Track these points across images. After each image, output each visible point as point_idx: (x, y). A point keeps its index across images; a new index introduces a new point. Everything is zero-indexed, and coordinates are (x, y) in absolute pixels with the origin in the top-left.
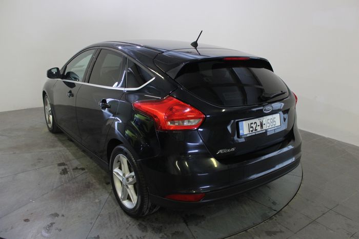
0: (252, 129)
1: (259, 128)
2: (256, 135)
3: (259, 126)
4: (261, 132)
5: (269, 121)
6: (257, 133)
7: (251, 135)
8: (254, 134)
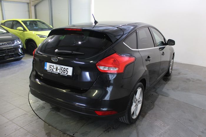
0: (50, 69)
1: (55, 70)
2: (51, 73)
3: (55, 69)
4: (55, 73)
5: (62, 69)
6: (53, 72)
7: (49, 71)
8: (51, 72)
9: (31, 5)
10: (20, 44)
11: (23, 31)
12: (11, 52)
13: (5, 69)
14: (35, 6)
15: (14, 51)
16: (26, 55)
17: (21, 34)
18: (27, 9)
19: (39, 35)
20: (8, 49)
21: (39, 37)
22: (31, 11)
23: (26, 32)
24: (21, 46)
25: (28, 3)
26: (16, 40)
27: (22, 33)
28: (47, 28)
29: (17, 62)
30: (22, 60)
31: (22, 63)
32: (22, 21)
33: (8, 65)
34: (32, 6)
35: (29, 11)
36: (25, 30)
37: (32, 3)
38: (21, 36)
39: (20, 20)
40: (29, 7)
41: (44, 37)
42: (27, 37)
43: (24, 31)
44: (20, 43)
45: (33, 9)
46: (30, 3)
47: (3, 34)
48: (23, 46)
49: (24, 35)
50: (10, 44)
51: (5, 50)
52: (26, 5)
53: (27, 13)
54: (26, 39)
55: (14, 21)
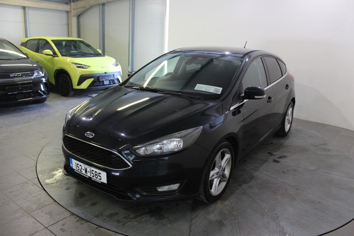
9: (72, 15)
10: (43, 77)
11: (51, 57)
12: (26, 88)
13: (16, 114)
14: (79, 16)
15: (31, 88)
16: (52, 95)
17: (49, 60)
18: (65, 22)
19: (76, 64)
20: (22, 84)
21: (75, 66)
22: (71, 24)
23: (56, 58)
24: (44, 80)
25: (67, 12)
26: (37, 70)
27: (51, 59)
28: (93, 52)
29: (38, 105)
30: (46, 102)
31: (45, 107)
32: (52, 40)
33: (21, 110)
34: (74, 16)
35: (68, 25)
36: (55, 54)
37: (74, 12)
38: (49, 65)
39: (49, 39)
40: (69, 18)
41: (83, 68)
42: (57, 67)
43: (54, 57)
44: (43, 75)
45: (74, 21)
46: (71, 12)
47: (19, 59)
48: (48, 80)
49: (53, 63)
50: (27, 76)
51: (18, 85)
52: (65, 15)
53: (65, 27)
54: (56, 70)
55: (40, 39)
